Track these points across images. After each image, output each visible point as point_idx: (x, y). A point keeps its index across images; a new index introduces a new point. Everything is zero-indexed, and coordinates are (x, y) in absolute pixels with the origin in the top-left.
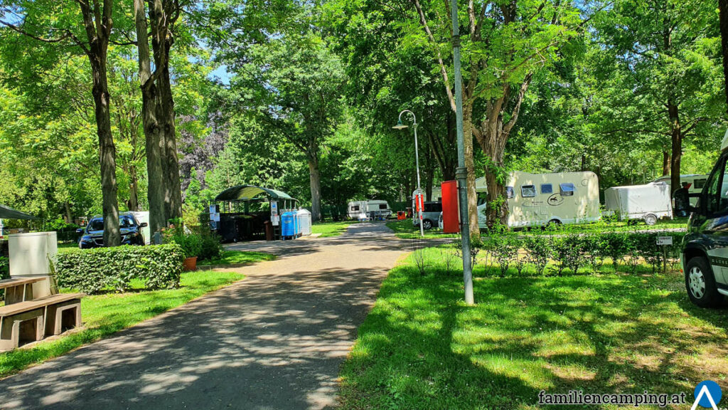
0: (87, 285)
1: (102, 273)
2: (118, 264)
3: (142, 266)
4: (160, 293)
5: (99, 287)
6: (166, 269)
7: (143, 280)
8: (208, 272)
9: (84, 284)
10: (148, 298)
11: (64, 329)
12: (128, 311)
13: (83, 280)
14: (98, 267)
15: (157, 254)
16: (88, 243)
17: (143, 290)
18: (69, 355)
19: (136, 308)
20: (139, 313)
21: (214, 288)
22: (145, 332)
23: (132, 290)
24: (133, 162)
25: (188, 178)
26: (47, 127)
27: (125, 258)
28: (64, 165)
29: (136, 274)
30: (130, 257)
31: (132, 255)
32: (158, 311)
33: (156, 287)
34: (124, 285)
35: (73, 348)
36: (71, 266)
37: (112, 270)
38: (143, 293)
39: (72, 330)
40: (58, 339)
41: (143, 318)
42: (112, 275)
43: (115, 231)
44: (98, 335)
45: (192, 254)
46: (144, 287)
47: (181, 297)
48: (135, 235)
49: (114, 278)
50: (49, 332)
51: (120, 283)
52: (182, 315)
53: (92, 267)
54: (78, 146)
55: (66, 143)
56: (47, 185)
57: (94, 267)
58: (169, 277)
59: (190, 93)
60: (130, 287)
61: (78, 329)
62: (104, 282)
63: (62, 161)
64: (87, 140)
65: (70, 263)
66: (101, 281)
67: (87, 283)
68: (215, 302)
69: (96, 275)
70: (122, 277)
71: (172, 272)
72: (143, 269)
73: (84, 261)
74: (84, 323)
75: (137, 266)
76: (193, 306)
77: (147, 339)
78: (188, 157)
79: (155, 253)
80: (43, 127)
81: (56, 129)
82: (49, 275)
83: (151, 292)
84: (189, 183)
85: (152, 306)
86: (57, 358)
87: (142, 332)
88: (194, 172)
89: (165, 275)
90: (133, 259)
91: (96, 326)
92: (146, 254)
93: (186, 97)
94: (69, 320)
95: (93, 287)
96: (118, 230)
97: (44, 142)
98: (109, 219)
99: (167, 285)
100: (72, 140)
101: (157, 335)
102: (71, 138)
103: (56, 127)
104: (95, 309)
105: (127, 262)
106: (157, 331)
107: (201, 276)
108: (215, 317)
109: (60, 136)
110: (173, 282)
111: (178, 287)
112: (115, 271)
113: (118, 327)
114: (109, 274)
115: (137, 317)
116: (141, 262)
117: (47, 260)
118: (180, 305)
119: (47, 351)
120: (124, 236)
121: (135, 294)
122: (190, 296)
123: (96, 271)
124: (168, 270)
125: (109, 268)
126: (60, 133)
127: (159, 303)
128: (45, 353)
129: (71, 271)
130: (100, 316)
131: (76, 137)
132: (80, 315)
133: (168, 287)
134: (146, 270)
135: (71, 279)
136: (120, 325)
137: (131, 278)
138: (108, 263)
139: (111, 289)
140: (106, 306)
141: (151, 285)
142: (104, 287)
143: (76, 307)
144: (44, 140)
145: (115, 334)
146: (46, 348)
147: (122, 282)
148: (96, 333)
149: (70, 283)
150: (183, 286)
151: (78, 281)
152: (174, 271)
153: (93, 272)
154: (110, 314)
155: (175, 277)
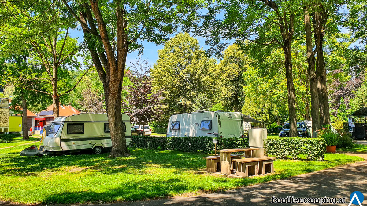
0: (279, 154)
1: (286, 149)
2: (293, 146)
3: (304, 148)
4: (312, 162)
5: (284, 156)
6: (316, 151)
7: (305, 155)
8: (342, 155)
9: (278, 153)
10: (306, 164)
11: (266, 173)
12: (295, 168)
13: (278, 151)
14: (284, 146)
15: (312, 143)
16: (283, 135)
17: (305, 159)
18: (265, 183)
19: (299, 168)
20: (300, 170)
21: (343, 164)
22: (300, 180)
23: (300, 159)
24: (307, 95)
25: (339, 103)
26: (268, 82)
27: (296, 143)
28: (275, 98)
29: (302, 151)
30: (299, 143)
31: (299, 142)
32: (309, 171)
33: (311, 159)
34: (296, 156)
35: (267, 181)
36: (272, 145)
37: (290, 148)
38: (304, 161)
39: (269, 174)
40: (263, 176)
41: (301, 173)
42: (290, 151)
43: (295, 130)
44: (279, 178)
45: (333, 144)
46: (305, 158)
47: (323, 166)
48: (305, 132)
49: (291, 152)
50: (260, 173)
51: (294, 155)
52: (321, 175)
53: (281, 146)
54: (281, 89)
55: (276, 88)
56: (269, 108)
57: (282, 146)
58: (318, 154)
59: (337, 58)
60: (299, 157)
61: (272, 174)
62: (287, 154)
63: (274, 97)
64: (285, 86)
65: (272, 143)
66: (285, 153)
67: (279, 153)
68: (341, 171)
69: (283, 150)
70: (295, 152)
71: (319, 152)
72: (305, 150)
73: (278, 143)
74: (275, 171)
75: (301, 148)
76: (328, 171)
77: (300, 183)
78: (339, 92)
79: (311, 142)
80: (266, 82)
81: (272, 83)
82: (264, 148)
83: (309, 161)
84: (339, 106)
85: (307, 168)
86: (261, 184)
87: (299, 179)
88: (342, 100)
89: (316, 153)
90: (300, 144)
91: (279, 173)
92: (306, 142)
93: (335, 60)
94: (268, 168)
95: (281, 156)
96: (296, 130)
97: (267, 89)
98: (292, 124)
99: (317, 158)
100: (278, 87)
101: (306, 182)
102: (278, 86)
103: (272, 81)
104: (281, 166)
105: (297, 145)
106: (306, 180)
107: (337, 156)
108: (339, 179)
109: (274, 85)
110: (320, 158)
111: (323, 160)
112: (292, 149)
113: (288, 175)
114: (289, 150)
115: (298, 172)
116: (304, 146)
117: (263, 141)
118: (322, 170)
119: (257, 180)
120: (300, 133)
121: (301, 161)
122: (328, 166)
123: (283, 148)
124: (317, 151)
125: (289, 147)
126: (273, 84)
127: (311, 167)
128: (256, 180)
129: (272, 147)
130: (282, 169)
131: (280, 85)
132: (273, 167)
133: (318, 160)
134: (306, 150)
135: (272, 151)
136: (289, 175)
137: (299, 153)
138: (288, 145)
139: (290, 157)
140: (286, 165)
141: (309, 158)
142: (287, 156)
143: (271, 163)
144: (267, 88)
145: (286, 178)
146: (257, 179)
147: (295, 155)
148: (278, 176)
149: (272, 152)
150: (326, 160)
151: (275, 152)
152: (321, 152)
153: (282, 148)
154: (286, 169)
155: (321, 155)
